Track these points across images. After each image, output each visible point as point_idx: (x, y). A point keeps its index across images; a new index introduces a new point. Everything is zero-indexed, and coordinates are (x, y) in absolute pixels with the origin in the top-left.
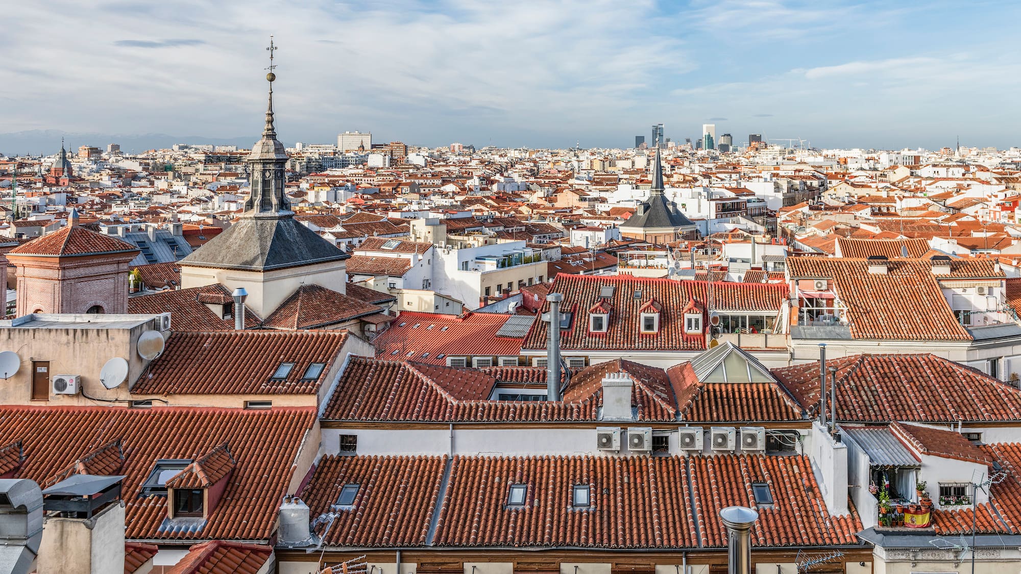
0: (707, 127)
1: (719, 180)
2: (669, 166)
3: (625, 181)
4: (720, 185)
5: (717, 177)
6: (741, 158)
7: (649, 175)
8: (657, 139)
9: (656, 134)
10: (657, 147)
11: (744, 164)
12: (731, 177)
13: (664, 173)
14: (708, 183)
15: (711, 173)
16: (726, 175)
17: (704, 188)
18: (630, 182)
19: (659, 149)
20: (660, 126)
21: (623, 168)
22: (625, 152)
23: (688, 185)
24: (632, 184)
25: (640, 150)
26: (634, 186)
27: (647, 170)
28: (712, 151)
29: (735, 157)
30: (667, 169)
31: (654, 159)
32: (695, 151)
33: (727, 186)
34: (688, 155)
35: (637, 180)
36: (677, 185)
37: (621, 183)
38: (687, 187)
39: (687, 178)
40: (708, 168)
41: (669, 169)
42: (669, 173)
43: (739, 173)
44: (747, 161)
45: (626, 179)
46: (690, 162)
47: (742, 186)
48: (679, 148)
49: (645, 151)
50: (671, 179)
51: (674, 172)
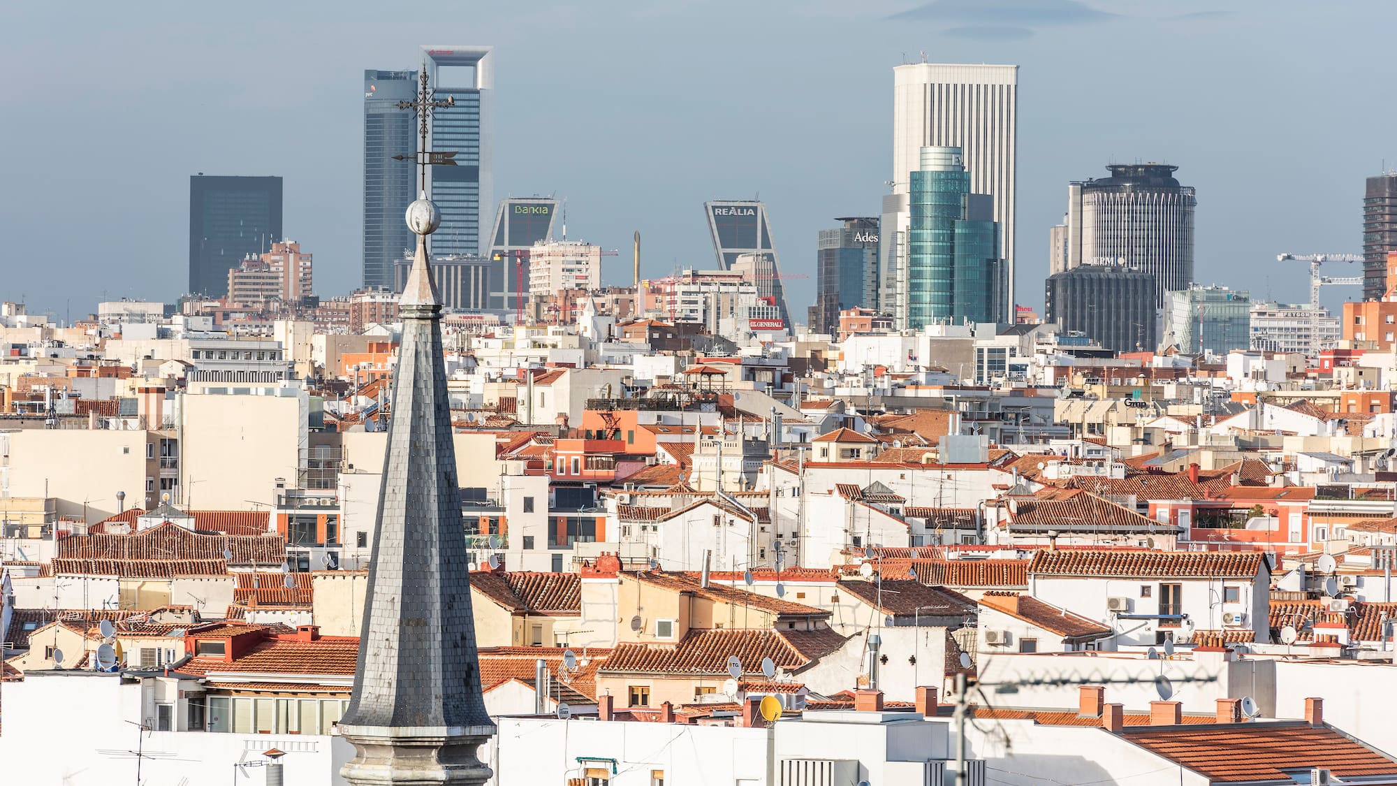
0: (936, 96)
1: (1050, 640)
2: (540, 488)
3: (73, 644)
4: (1068, 699)
5: (1030, 610)
6: (1277, 418)
7: (323, 587)
8: (418, 215)
9: (406, 158)
10: (415, 293)
11: (1312, 474)
12: (1170, 611)
13: (480, 559)
14: (933, 673)
15: (970, 572)
16: (1127, 589)
17: (893, 715)
18: (133, 650)
19: (433, 315)
20: (449, 77)
21: (55, 509)
22: (77, 340)
23: (726, 690)
24: (150, 671)
25: (238, 323)
26: (171, 690)
27: (303, 530)
28: (987, 338)
29: (1221, 407)
30: (518, 524)
31: (380, 419)
32: (804, 340)
33: (1138, 701)
34: (733, 380)
35: (200, 628)
36: (616, 688)
37: (34, 657)
38: (723, 715)
39: (721, 615)
40: (940, 519)
41: (538, 524)
42: (538, 561)
43: (1265, 565)
44: (1342, 444)
45: (82, 622)
46: (756, 453)
47: (1290, 708)
48: (644, 309)
49: (283, 331)
50: (559, 627)
51: (588, 549)
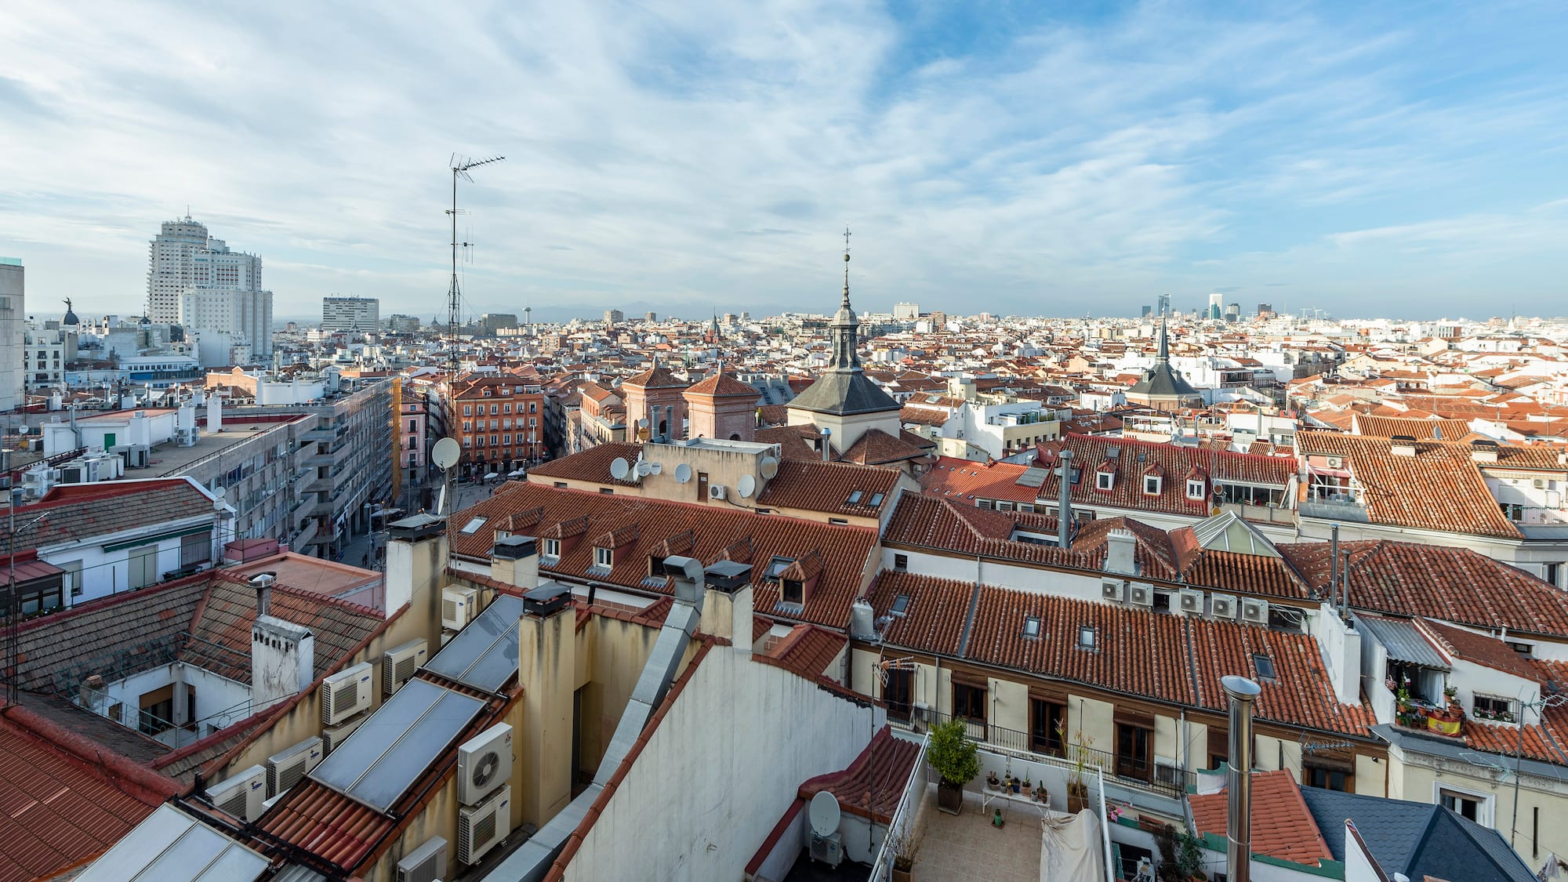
0: (1214, 297)
1: (1225, 350)
2: (1175, 335)
4: (1226, 355)
5: (1223, 347)
6: (1248, 328)
7: (1154, 344)
8: (1163, 309)
9: (1162, 304)
10: (1163, 317)
11: (1252, 334)
12: (1237, 347)
13: (1169, 342)
14: (1213, 353)
15: (1217, 343)
16: (1233, 345)
18: (1137, 350)
20: (1166, 296)
21: (1130, 337)
22: (1132, 321)
23: (1193, 354)
25: (1147, 320)
26: (1140, 354)
27: (1152, 339)
28: (1219, 321)
29: (1242, 327)
31: (1160, 328)
32: (1200, 321)
33: (1234, 356)
34: (1194, 325)
35: (1143, 348)
37: (1128, 350)
38: (1192, 357)
40: (1214, 338)
41: (1175, 339)
42: (1175, 342)
43: (1247, 343)
44: (1255, 331)
45: (1132, 347)
46: (1196, 332)
47: (1249, 357)
48: (1185, 318)
49: (1151, 320)
51: (1179, 341)
